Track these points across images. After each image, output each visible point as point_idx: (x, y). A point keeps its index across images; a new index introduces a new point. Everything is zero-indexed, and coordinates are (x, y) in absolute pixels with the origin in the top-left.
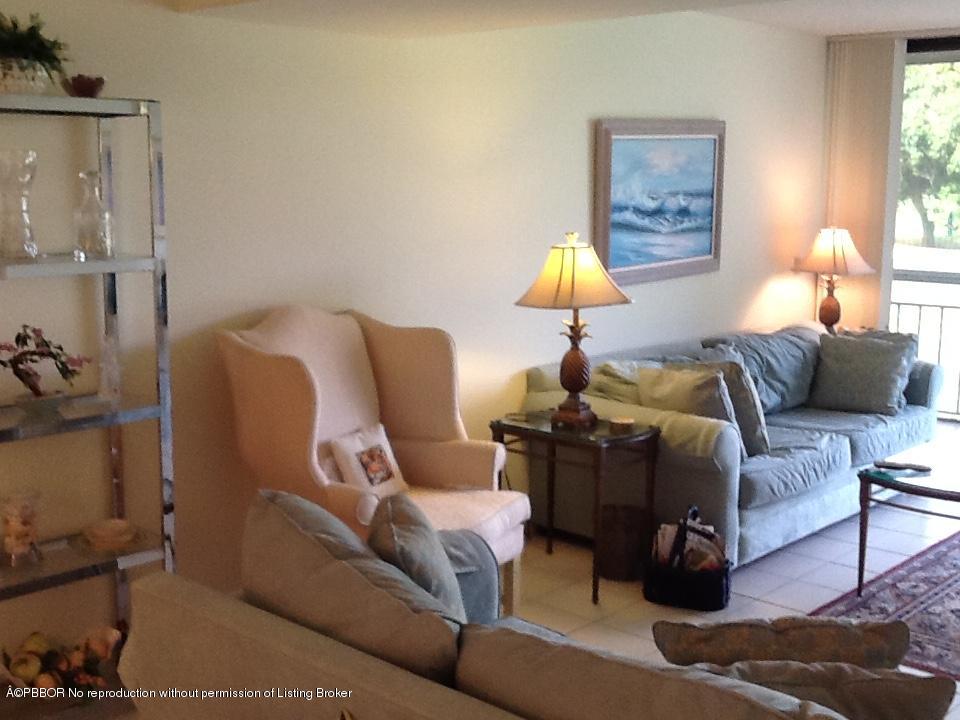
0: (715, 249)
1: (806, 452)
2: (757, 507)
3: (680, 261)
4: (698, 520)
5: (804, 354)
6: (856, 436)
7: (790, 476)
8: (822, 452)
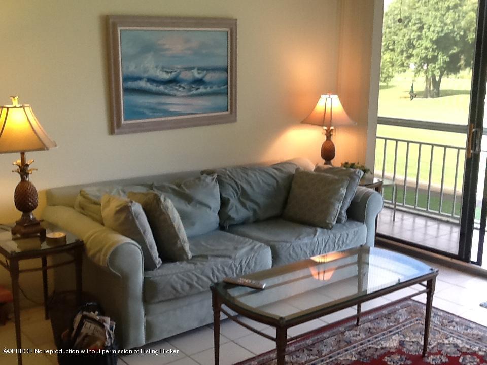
0: (231, 107)
1: (220, 259)
2: (160, 302)
3: (198, 116)
4: (97, 313)
5: (277, 182)
6: (278, 246)
7: (195, 279)
8: (235, 259)
